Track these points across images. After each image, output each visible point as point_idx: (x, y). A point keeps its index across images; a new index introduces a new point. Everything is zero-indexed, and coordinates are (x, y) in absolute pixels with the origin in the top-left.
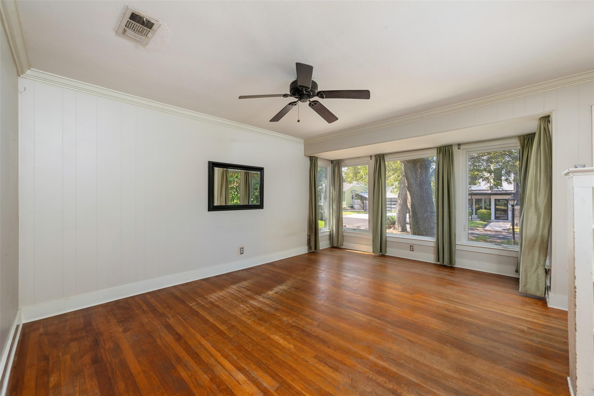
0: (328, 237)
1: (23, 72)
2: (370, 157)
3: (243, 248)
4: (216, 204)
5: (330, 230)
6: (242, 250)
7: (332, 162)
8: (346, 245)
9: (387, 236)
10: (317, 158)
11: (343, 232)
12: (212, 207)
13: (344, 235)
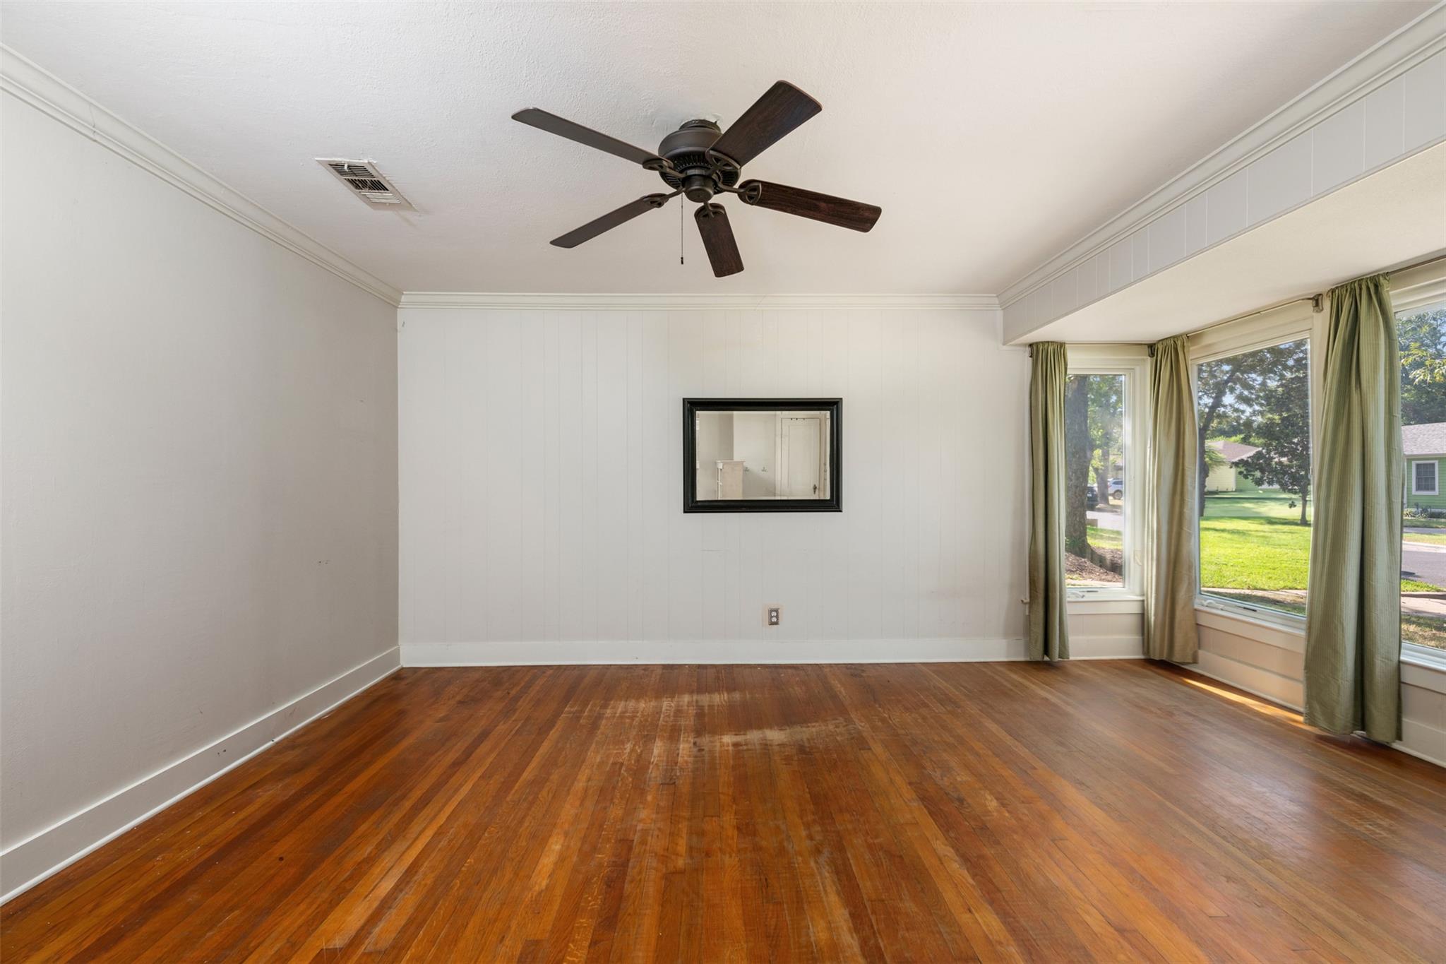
0: (1134, 622)
1: (399, 302)
2: (1311, 303)
3: (777, 611)
4: (701, 496)
5: (1141, 598)
6: (774, 614)
7: (1152, 348)
8: (1209, 661)
9: (1403, 658)
10: (1062, 345)
11: (1196, 610)
12: (693, 505)
13: (1200, 623)
